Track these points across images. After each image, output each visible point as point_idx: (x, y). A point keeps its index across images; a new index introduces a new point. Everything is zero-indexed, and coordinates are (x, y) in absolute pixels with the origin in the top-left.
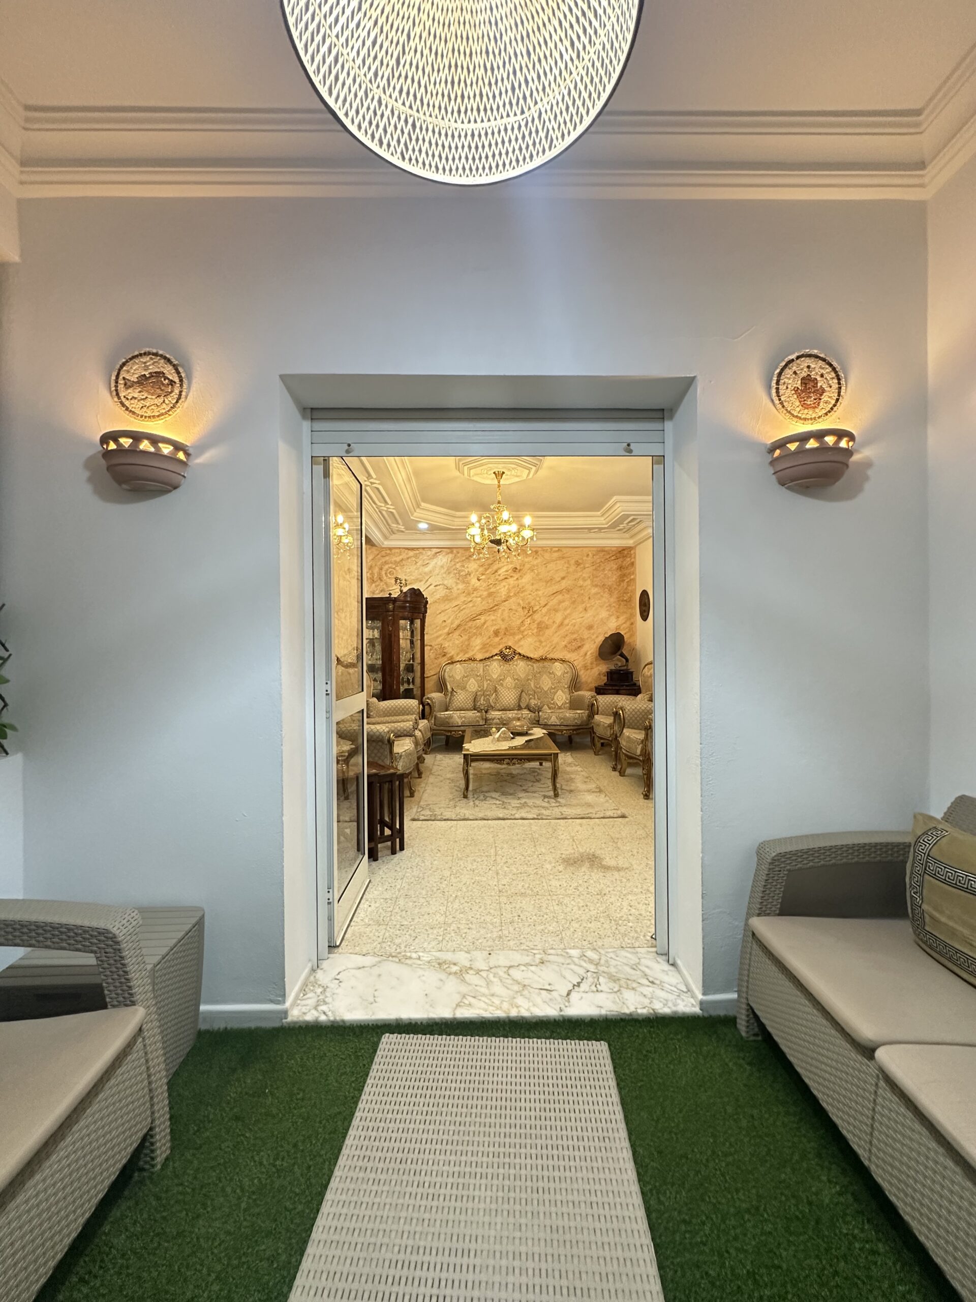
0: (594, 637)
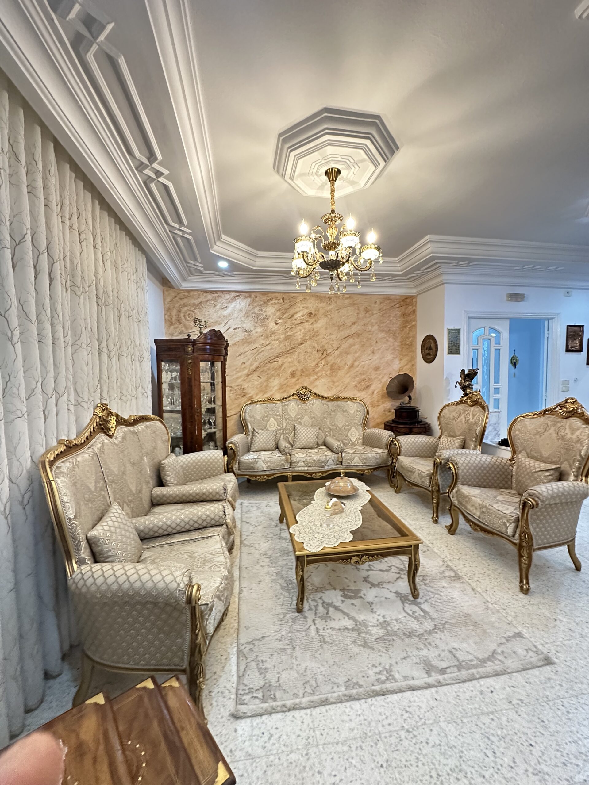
0: (380, 377)
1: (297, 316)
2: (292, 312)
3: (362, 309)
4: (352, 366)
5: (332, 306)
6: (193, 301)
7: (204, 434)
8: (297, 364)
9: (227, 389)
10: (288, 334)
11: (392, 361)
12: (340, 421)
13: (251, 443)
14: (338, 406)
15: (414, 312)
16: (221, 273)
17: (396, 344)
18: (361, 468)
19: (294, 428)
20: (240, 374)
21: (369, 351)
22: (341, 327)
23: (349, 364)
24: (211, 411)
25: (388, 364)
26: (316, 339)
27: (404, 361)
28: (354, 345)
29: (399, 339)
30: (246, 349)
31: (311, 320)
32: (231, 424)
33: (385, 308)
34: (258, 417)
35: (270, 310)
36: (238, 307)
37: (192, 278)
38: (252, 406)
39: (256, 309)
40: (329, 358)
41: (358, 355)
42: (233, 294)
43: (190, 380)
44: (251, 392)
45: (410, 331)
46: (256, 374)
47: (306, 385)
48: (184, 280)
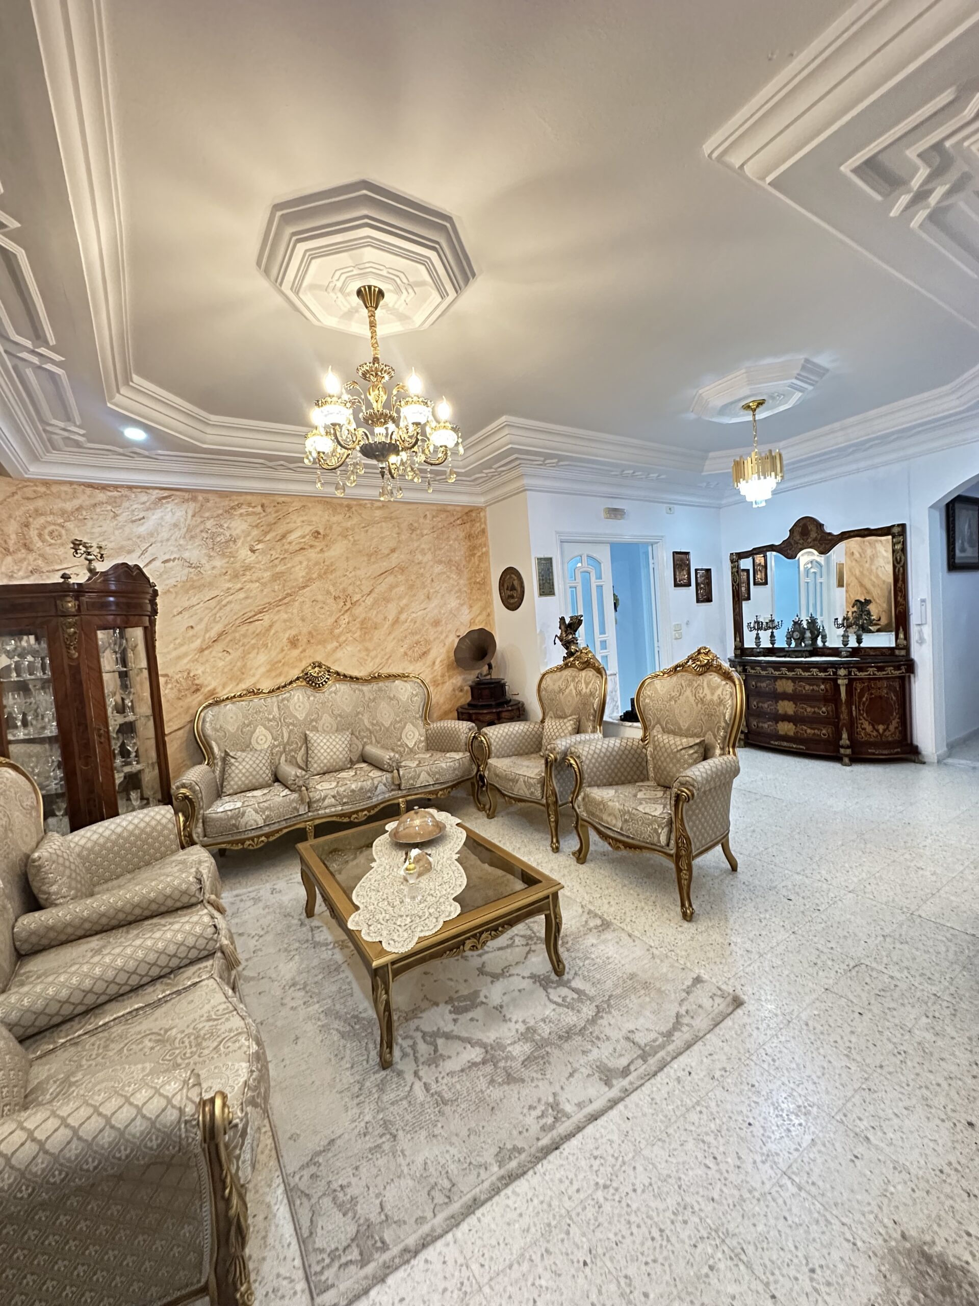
0: (442, 637)
1: (292, 537)
2: (281, 529)
3: (404, 526)
4: (396, 621)
5: (355, 520)
6: (59, 505)
7: (119, 778)
8: (300, 623)
9: (162, 680)
10: (278, 569)
11: (458, 609)
12: (386, 715)
13: (223, 780)
14: (380, 690)
15: (483, 531)
16: (129, 450)
17: (462, 582)
18: (432, 788)
19: (306, 739)
20: (183, 649)
21: (421, 595)
22: (372, 555)
23: (391, 617)
24: (128, 729)
25: (454, 614)
26: (331, 577)
27: (476, 608)
28: (397, 586)
29: (466, 574)
30: (194, 600)
31: (319, 545)
32: (174, 747)
33: (440, 525)
34: (231, 728)
35: (238, 526)
36: (168, 518)
37: (55, 456)
38: (216, 709)
39: (209, 524)
40: (359, 611)
41: (404, 601)
42: (156, 494)
43: (76, 671)
44: (212, 683)
45: (480, 561)
46: (219, 647)
47: (318, 658)
48: (35, 458)
